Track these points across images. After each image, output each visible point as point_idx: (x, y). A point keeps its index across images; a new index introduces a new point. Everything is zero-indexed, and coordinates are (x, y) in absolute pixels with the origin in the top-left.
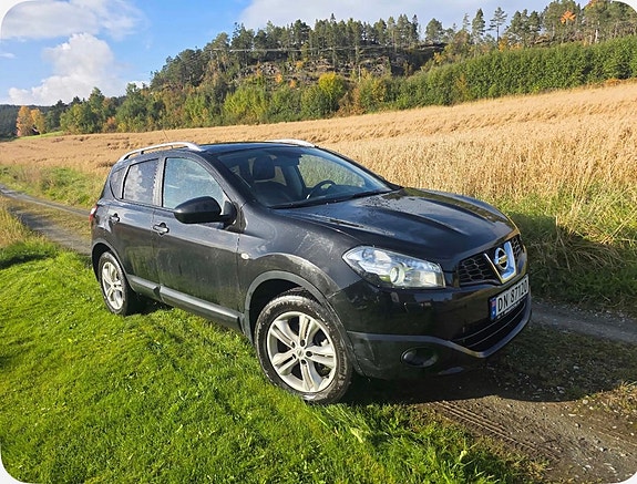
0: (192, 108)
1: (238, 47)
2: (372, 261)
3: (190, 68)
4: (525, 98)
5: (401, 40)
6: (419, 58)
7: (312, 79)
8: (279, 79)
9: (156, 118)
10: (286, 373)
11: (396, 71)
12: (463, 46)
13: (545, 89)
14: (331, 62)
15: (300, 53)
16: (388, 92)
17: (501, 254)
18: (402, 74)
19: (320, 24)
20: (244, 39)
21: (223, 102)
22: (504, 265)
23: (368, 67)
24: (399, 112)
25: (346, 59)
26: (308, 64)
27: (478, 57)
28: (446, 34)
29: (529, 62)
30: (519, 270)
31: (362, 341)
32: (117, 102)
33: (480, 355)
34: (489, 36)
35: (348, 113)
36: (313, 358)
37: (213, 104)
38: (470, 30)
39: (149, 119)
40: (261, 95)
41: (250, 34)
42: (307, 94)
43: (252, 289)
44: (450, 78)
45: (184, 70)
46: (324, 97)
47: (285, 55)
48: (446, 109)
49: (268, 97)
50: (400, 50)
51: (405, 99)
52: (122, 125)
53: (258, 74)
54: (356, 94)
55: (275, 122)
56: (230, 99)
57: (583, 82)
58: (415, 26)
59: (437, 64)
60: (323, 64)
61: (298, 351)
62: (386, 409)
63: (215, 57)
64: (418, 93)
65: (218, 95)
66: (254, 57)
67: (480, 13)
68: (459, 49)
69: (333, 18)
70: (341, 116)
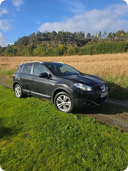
0: (25, 51)
1: (38, 36)
2: (79, 85)
3: (25, 41)
4: (111, 54)
5: (80, 38)
6: (84, 42)
7: (57, 46)
8: (48, 45)
9: (15, 53)
10: (60, 108)
11: (79, 45)
12: (96, 40)
13: (116, 52)
14: (62, 42)
15: (54, 39)
16: (76, 51)
17: (103, 86)
18: (80, 46)
19: (60, 32)
20: (40, 34)
21: (33, 50)
22: (103, 88)
23: (71, 44)
24: (79, 56)
25: (66, 41)
26: (56, 42)
27: (99, 43)
28: (91, 37)
29: (112, 45)
30: (106, 90)
31: (76, 100)
32: (4, 48)
33: (98, 104)
34: (102, 38)
35: (66, 55)
36: (66, 104)
37: (30, 51)
38: (98, 36)
39: (13, 54)
40: (43, 49)
41: (41, 33)
42: (55, 50)
43: (54, 91)
44: (92, 48)
45: (23, 41)
46: (60, 51)
47: (50, 39)
48: (91, 56)
49: (45, 50)
50: (80, 40)
51: (80, 53)
52: (6, 55)
53: (43, 44)
54: (68, 51)
55: (47, 56)
56: (35, 50)
57: (125, 51)
58: (84, 34)
59: (89, 44)
60: (60, 42)
61: (63, 103)
62: (80, 115)
63: (31, 39)
64: (84, 51)
65: (32, 49)
66: (42, 39)
67: (100, 32)
68: (94, 41)
69: (63, 31)
70: (64, 56)
